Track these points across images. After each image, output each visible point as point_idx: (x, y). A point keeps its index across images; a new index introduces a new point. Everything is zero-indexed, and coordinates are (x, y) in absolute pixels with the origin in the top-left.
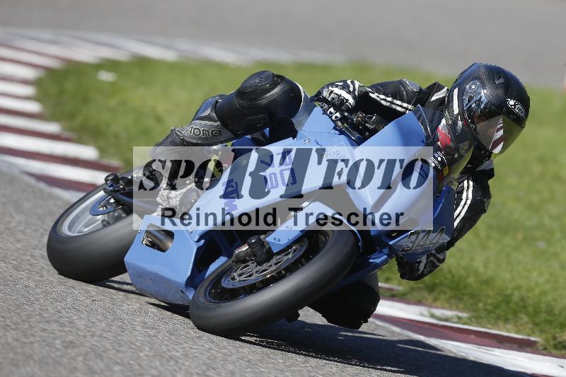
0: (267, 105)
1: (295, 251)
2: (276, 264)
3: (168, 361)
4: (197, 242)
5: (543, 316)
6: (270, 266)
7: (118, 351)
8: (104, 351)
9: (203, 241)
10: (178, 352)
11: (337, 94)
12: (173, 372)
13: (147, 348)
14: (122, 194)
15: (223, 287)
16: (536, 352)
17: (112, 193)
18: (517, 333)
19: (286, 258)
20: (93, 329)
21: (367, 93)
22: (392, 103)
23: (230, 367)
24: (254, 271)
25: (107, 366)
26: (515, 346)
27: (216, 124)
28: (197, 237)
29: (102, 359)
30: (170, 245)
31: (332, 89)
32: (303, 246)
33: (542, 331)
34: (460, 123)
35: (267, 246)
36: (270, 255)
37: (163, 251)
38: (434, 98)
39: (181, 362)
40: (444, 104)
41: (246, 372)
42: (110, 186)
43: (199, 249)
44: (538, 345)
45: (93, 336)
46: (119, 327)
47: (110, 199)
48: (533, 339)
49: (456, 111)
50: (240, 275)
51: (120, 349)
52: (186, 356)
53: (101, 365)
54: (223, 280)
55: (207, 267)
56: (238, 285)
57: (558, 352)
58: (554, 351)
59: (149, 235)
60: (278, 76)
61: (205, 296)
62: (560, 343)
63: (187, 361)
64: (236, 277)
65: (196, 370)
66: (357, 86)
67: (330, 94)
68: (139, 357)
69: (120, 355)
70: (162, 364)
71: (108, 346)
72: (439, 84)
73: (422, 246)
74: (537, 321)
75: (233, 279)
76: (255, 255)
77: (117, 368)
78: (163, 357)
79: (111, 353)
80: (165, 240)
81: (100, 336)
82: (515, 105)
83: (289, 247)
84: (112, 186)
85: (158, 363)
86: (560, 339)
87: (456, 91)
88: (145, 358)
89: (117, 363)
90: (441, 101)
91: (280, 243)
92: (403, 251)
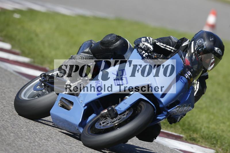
0: (113, 49)
1: (127, 114)
2: (119, 119)
3: (33, 133)
4: (84, 107)
5: (186, 126)
6: (116, 120)
7: (13, 128)
8: (7, 127)
9: (86, 107)
10: (37, 130)
11: (146, 45)
12: (35, 138)
13: (25, 128)
14: (48, 82)
15: (95, 128)
16: (183, 141)
17: (44, 82)
18: (176, 132)
19: (123, 117)
20: (3, 118)
21: (155, 43)
22: (166, 47)
23: (58, 138)
24: (109, 122)
25: (8, 133)
26: (174, 138)
27: (91, 56)
28: (84, 105)
29: (6, 130)
30: (72, 107)
31: (144, 43)
32: (131, 112)
33: (185, 133)
34: (194, 56)
35: (115, 111)
36: (116, 115)
37: (69, 110)
38: (184, 45)
39: (38, 134)
40: (188, 47)
41: (64, 140)
42: (43, 79)
43: (85, 110)
44: (183, 138)
45: (3, 121)
46: (14, 118)
47: (42, 84)
48: (181, 135)
49: (192, 51)
50: (103, 123)
51: (14, 127)
52: (40, 132)
53: (6, 133)
54: (96, 125)
55: (88, 118)
56: (102, 128)
57: (191, 142)
58: (189, 141)
59: (62, 102)
60: (119, 37)
61: (88, 131)
62: (192, 138)
63: (41, 134)
64: (102, 124)
65: (44, 138)
66: (151, 40)
67: (143, 45)
68: (21, 131)
69: (14, 129)
70: (30, 134)
71: (9, 125)
72: (186, 39)
73: (181, 112)
74: (184, 128)
75: (100, 124)
76: (110, 115)
77: (12, 134)
78: (31, 131)
79: (10, 128)
80: (69, 105)
81: (6, 121)
82: (218, 50)
83: (125, 112)
84: (44, 79)
85: (29, 134)
86: (192, 137)
87: (193, 42)
88: (23, 131)
89: (12, 133)
90: (187, 46)
91: (121, 110)
92: (173, 114)
